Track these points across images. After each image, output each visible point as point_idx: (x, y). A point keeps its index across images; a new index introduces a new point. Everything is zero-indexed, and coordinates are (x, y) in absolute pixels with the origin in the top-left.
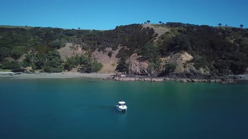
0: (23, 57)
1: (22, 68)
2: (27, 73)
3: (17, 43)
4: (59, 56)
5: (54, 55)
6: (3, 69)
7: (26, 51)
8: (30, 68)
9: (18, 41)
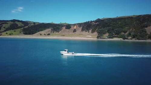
0: (128, 33)
1: (126, 37)
2: (129, 39)
3: (127, 26)
4: (146, 32)
5: (143, 31)
6: (119, 38)
7: (129, 29)
8: (130, 38)
9: (127, 24)
